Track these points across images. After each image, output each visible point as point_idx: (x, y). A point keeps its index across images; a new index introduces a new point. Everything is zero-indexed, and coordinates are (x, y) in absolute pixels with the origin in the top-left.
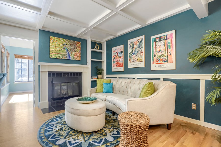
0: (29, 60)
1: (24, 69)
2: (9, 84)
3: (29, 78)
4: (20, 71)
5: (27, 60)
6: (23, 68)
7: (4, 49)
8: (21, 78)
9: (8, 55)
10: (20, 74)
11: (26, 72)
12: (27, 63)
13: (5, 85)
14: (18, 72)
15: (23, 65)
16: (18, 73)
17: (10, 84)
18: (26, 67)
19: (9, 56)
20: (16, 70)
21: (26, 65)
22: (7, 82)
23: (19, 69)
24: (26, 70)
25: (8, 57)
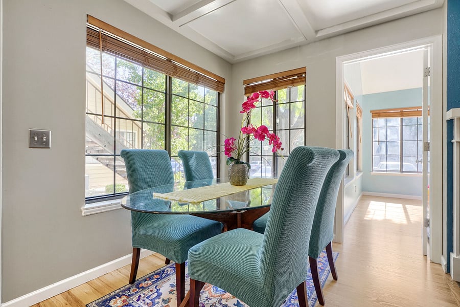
0: (403, 117)
1: (393, 141)
2: (361, 174)
3: (404, 163)
4: (384, 146)
5: (399, 119)
6: (388, 139)
7: (352, 99)
8: (385, 163)
9: (360, 113)
10: (383, 152)
11: (396, 148)
12: (400, 127)
13: (353, 177)
14: (379, 150)
15: (388, 133)
16: (379, 152)
17: (362, 176)
18: (397, 137)
19: (361, 116)
20: (375, 145)
21: (397, 132)
22: (358, 169)
23: (380, 142)
24: (396, 143)
25: (359, 117)
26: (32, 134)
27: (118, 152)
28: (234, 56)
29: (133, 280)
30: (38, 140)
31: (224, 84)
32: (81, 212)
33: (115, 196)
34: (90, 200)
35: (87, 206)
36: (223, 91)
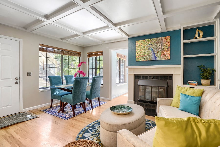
26: (28, 73)
27: (47, 76)
28: (84, 46)
29: (51, 107)
30: (29, 74)
31: (81, 54)
32: (38, 91)
33: (47, 88)
34: (40, 88)
35: (40, 90)
36: (80, 56)
